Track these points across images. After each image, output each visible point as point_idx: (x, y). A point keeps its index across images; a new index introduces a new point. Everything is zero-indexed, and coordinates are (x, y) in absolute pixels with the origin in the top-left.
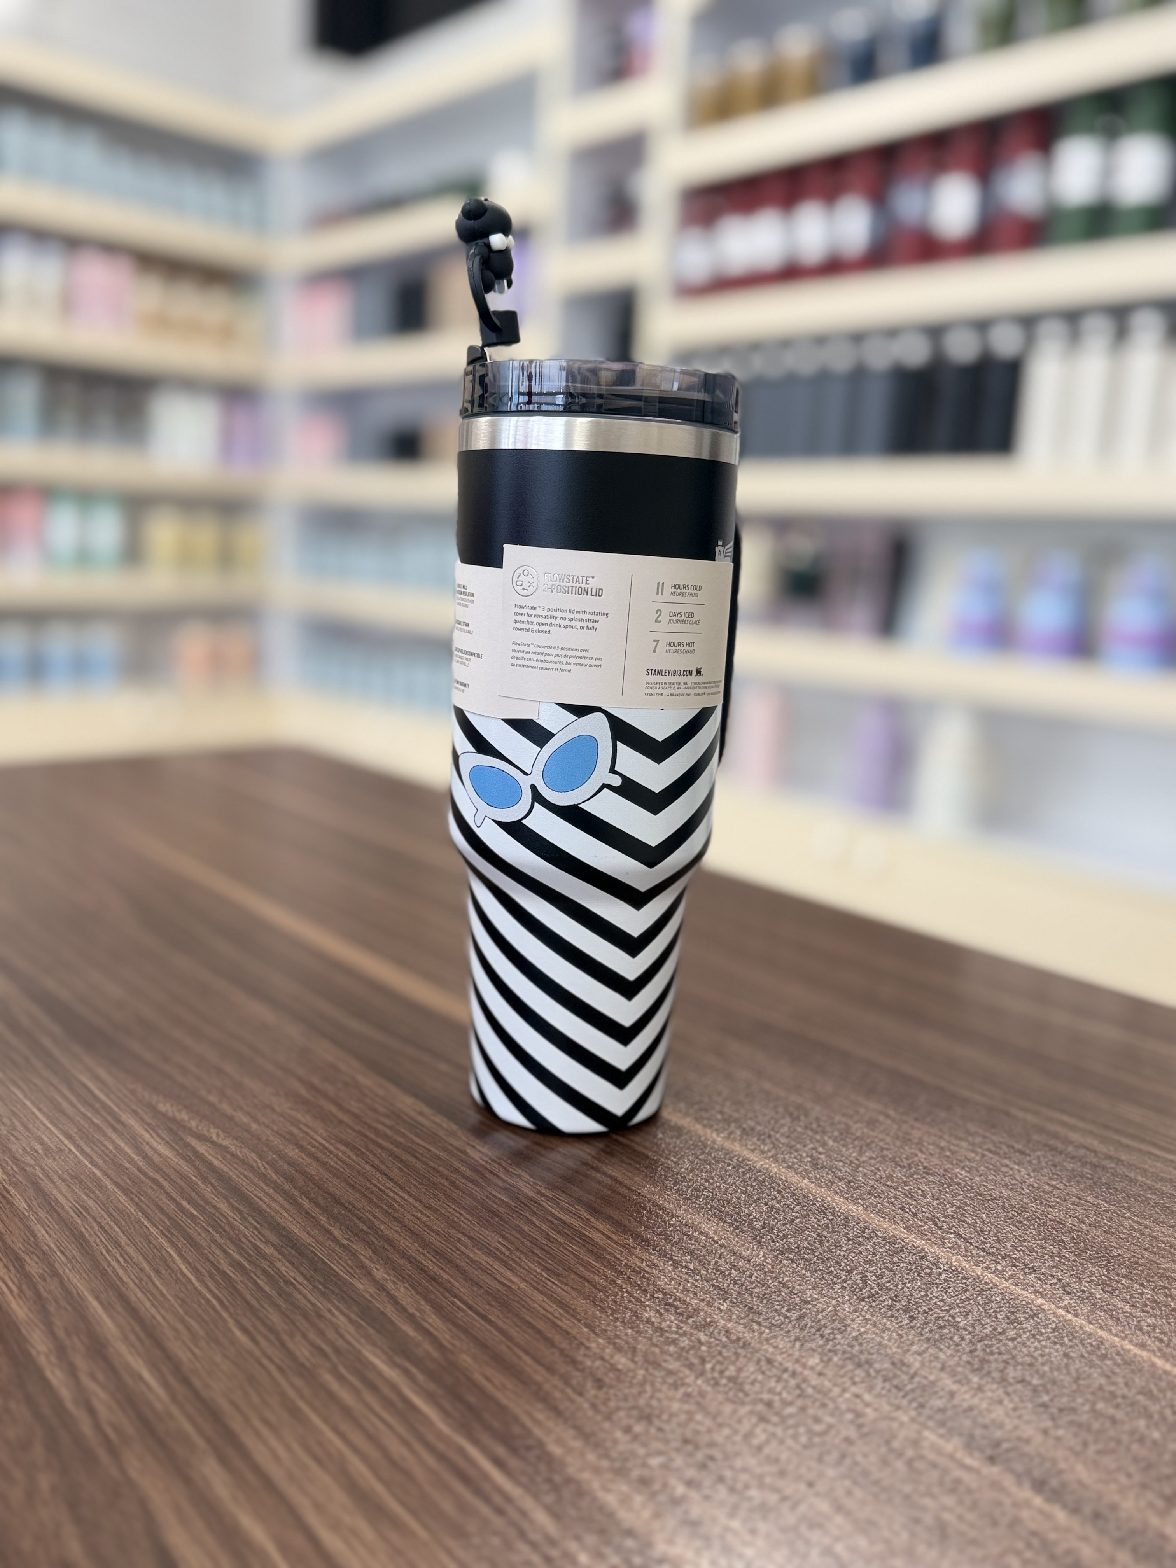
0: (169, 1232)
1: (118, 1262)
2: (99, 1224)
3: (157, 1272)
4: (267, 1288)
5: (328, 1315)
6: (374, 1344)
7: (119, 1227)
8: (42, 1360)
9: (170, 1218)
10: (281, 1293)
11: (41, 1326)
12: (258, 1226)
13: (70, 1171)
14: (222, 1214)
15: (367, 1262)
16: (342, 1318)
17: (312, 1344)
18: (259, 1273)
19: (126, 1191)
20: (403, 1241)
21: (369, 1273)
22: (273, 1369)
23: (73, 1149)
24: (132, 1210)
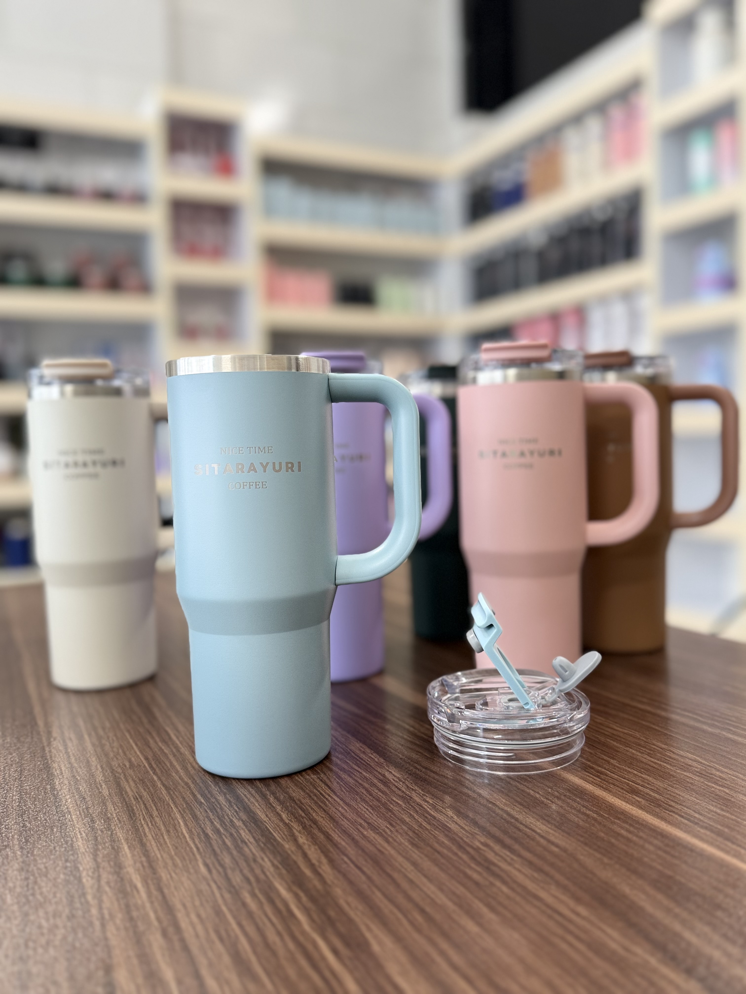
1: (148, 825)
2: (145, 805)
3: (168, 831)
4: (229, 844)
5: (261, 861)
7: (156, 807)
8: (84, 873)
9: (187, 803)
10: (237, 847)
11: (91, 856)
12: (238, 810)
13: (140, 776)
18: (228, 835)
20: (324, 822)
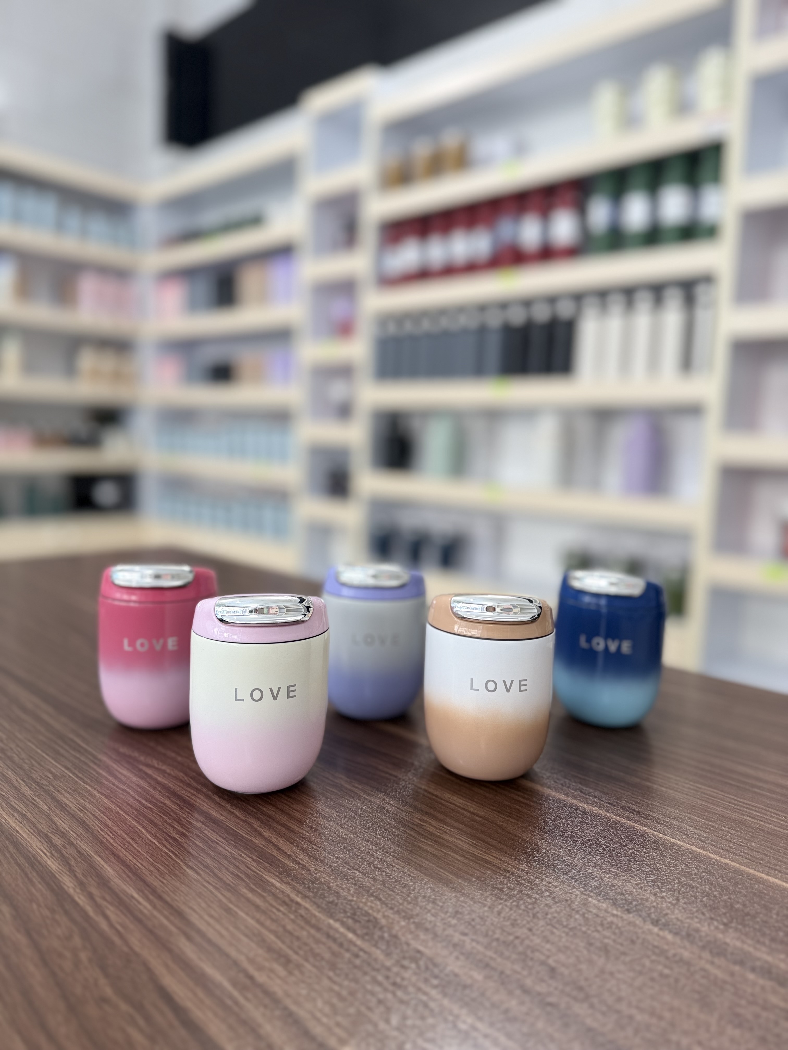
0: (137, 818)
1: (109, 835)
2: (94, 815)
3: (133, 839)
4: (201, 845)
5: (240, 858)
6: (269, 872)
7: (106, 816)
8: (71, 891)
9: (136, 810)
11: (68, 873)
12: (191, 812)
13: (71, 787)
14: (167, 807)
15: (259, 829)
16: (248, 858)
17: (232, 873)
19: (106, 796)
21: (261, 835)
22: (211, 888)
23: (71, 775)
24: (113, 807)
